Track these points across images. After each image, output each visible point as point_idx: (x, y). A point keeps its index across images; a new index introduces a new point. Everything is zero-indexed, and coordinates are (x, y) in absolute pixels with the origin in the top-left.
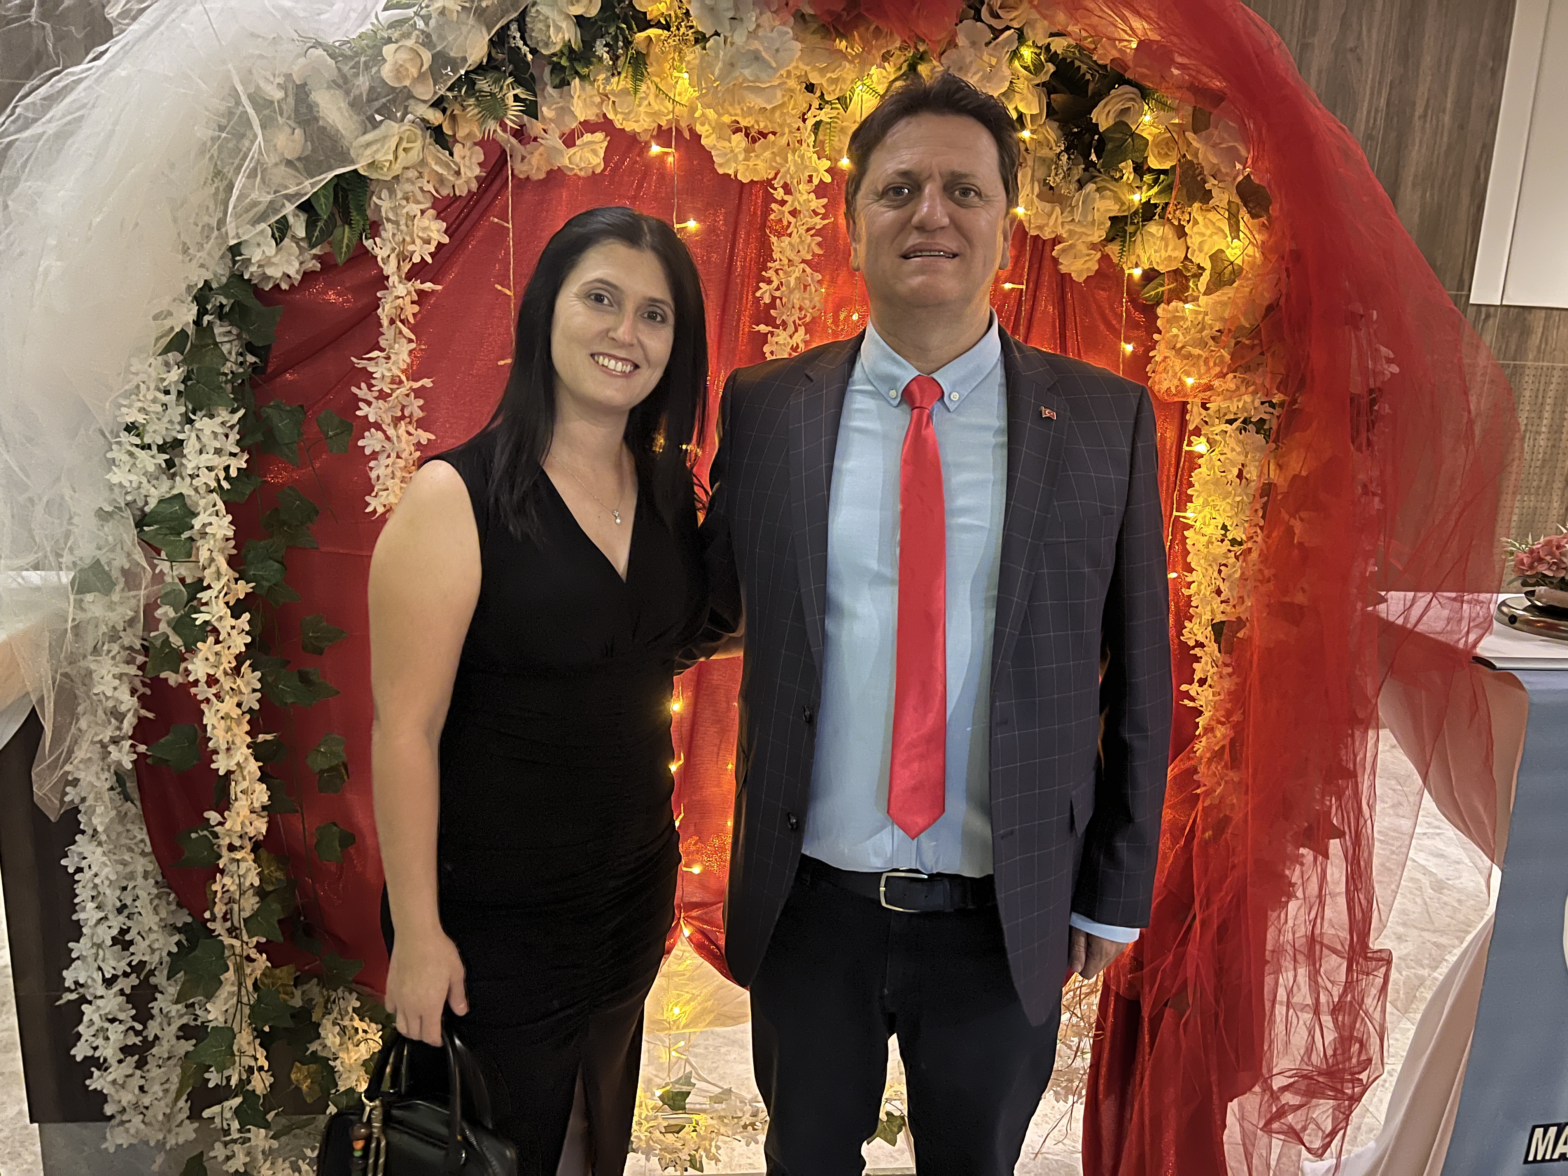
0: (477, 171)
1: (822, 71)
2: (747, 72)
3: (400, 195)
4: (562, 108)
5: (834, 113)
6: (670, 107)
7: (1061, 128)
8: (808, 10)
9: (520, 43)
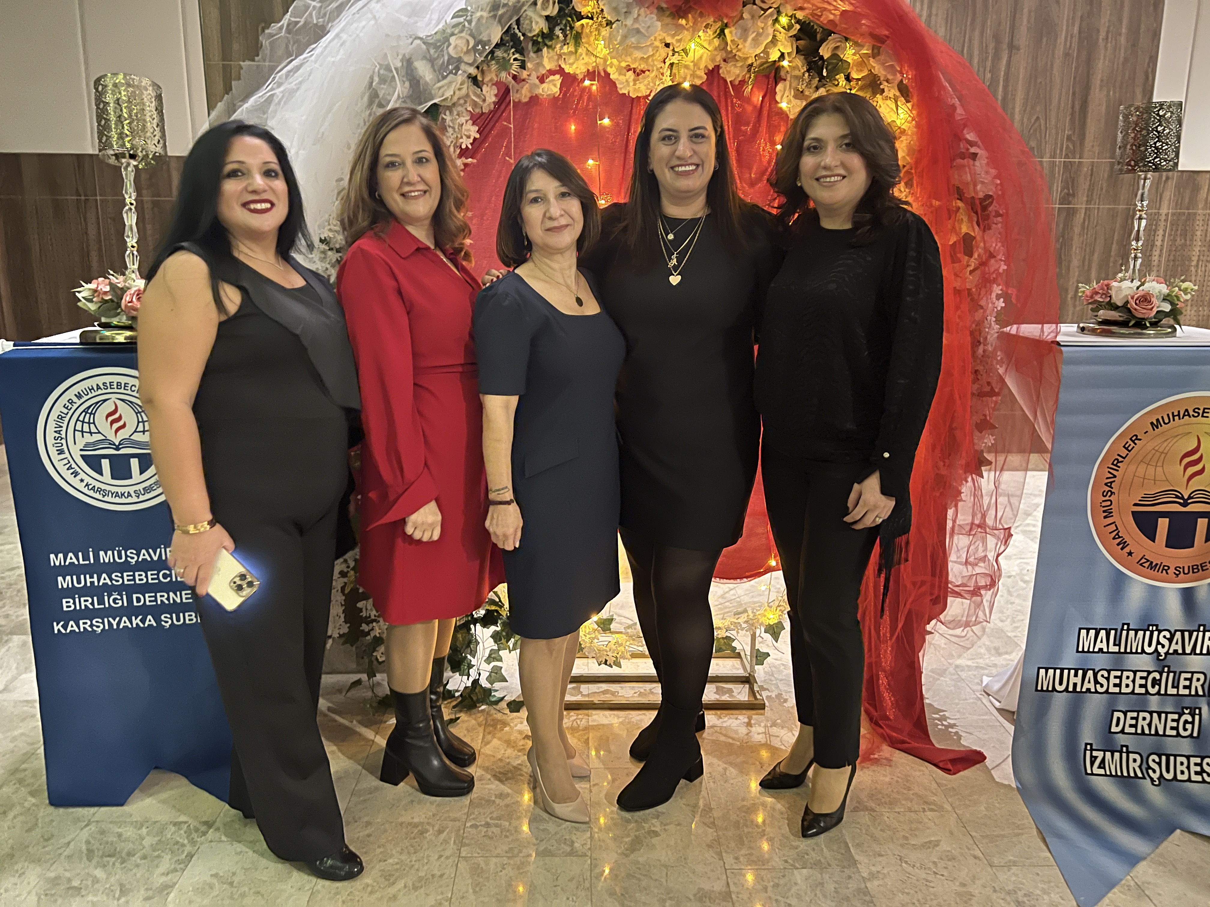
0: (494, 99)
1: (673, 36)
2: (633, 40)
3: (455, 113)
4: (538, 63)
5: (680, 58)
6: (594, 59)
7: (806, 59)
8: (664, 5)
9: (517, 31)
